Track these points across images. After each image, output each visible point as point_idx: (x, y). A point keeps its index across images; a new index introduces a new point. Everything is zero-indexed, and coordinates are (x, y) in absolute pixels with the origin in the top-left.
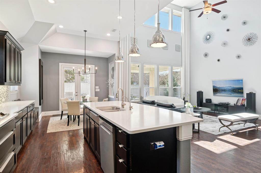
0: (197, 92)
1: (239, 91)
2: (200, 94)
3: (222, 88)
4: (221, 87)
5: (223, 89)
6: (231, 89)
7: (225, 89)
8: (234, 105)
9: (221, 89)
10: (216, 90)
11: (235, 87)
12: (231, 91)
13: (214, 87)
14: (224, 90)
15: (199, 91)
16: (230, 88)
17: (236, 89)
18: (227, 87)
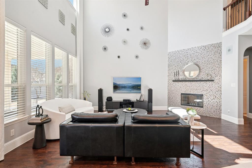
0: (98, 90)
1: (137, 88)
2: (102, 92)
5: (123, 86)
6: (131, 86)
7: (125, 85)
9: (121, 86)
10: (116, 87)
11: (134, 84)
12: (131, 87)
13: (114, 83)
16: (130, 85)
17: (135, 86)
18: (127, 84)
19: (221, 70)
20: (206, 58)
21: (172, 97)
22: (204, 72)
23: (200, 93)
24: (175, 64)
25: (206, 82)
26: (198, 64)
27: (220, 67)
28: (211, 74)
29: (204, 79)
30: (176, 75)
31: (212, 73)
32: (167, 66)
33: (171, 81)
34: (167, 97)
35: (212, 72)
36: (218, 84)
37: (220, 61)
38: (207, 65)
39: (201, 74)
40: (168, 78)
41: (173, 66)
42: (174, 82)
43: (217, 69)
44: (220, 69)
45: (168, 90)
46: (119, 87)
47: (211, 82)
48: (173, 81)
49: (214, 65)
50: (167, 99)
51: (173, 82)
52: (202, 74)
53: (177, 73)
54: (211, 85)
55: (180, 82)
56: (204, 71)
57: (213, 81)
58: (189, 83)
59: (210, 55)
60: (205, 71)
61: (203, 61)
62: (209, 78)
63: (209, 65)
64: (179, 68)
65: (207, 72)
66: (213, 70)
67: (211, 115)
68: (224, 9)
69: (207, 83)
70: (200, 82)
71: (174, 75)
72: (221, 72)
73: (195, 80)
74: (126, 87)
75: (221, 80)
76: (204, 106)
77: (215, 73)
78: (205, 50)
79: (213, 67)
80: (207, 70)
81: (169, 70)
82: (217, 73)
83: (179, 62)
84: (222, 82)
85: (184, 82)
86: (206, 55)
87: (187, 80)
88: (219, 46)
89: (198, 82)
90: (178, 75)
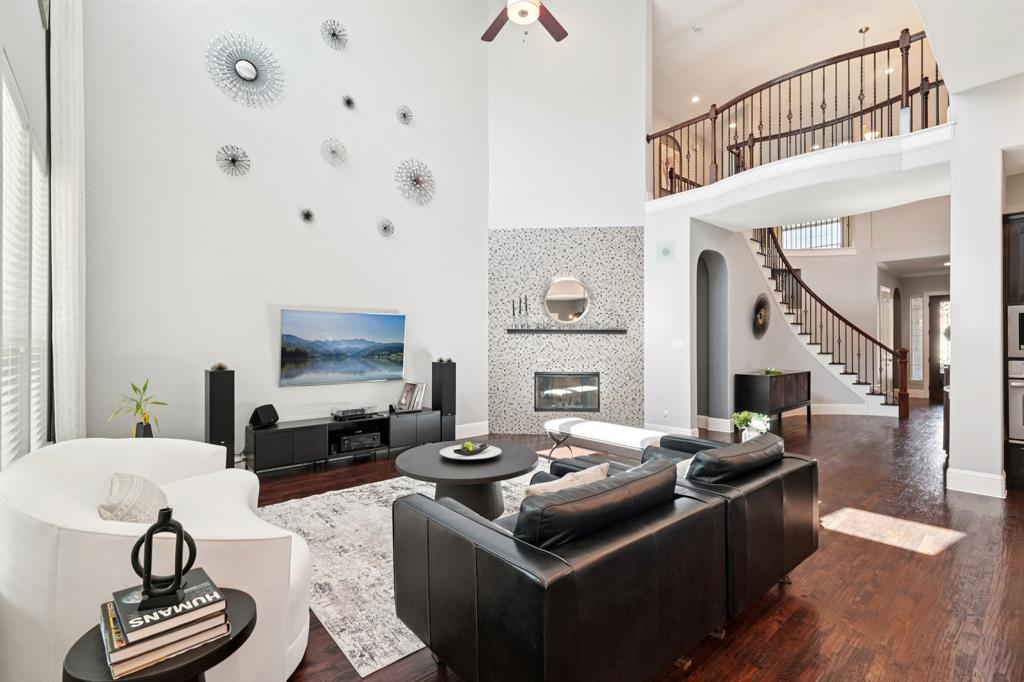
1: (390, 357)
2: (221, 383)
3: (326, 347)
4: (323, 340)
5: (332, 349)
6: (364, 350)
7: (341, 348)
9: (321, 350)
10: (295, 358)
11: (377, 341)
12: (363, 356)
13: (287, 339)
14: (335, 357)
16: (361, 347)
17: (380, 351)
18: (350, 341)
19: (643, 304)
20: (605, 264)
21: (505, 385)
22: (601, 306)
23: (592, 370)
24: (515, 274)
25: (606, 335)
26: (586, 279)
27: (641, 296)
28: (619, 312)
29: (600, 328)
30: (517, 312)
31: (622, 310)
32: (487, 277)
33: (501, 332)
34: (487, 387)
35: (622, 306)
36: (635, 341)
37: (640, 279)
38: (610, 287)
39: (593, 311)
40: (487, 322)
41: (510, 281)
42: (512, 335)
43: (634, 299)
44: (639, 299)
45: (491, 362)
46: (314, 357)
47: (619, 336)
48: (510, 331)
49: (626, 288)
50: (487, 396)
51: (508, 336)
52: (595, 311)
53: (523, 306)
54: (618, 345)
55: (530, 336)
57: (624, 332)
58: (559, 339)
59: (617, 257)
60: (604, 302)
61: (600, 273)
62: (613, 325)
63: (614, 288)
64: (527, 288)
65: (608, 306)
66: (623, 301)
68: (649, 139)
69: (608, 339)
70: (590, 335)
71: (511, 312)
72: (643, 308)
73: (578, 328)
74: (343, 354)
75: (643, 329)
76: (602, 406)
77: (629, 310)
78: (605, 242)
79: (624, 292)
80: (609, 301)
81: (493, 292)
82: (634, 312)
83: (529, 268)
84: (646, 335)
85: (544, 335)
86: (606, 256)
87: (553, 328)
88: (636, 235)
89: (587, 335)
90: (523, 313)
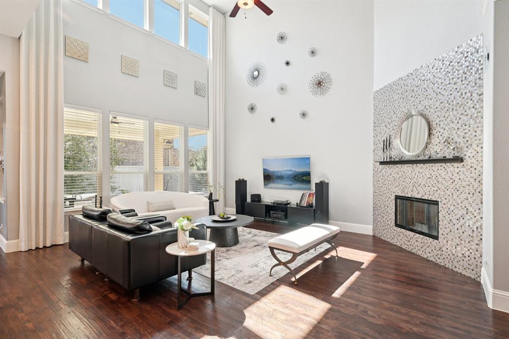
0: (236, 181)
1: (303, 178)
2: (241, 185)
3: (277, 174)
4: (276, 170)
5: (279, 174)
6: (292, 175)
7: (283, 174)
8: (296, 206)
9: (275, 175)
10: (268, 177)
11: (297, 171)
12: (292, 178)
13: (265, 170)
14: (280, 178)
15: (240, 180)
16: (290, 173)
17: (299, 175)
18: (285, 171)
19: (482, 127)
20: (444, 92)
21: (380, 202)
22: (439, 134)
23: (432, 197)
24: (385, 120)
25: (443, 164)
26: (427, 112)
27: (479, 117)
28: (456, 139)
29: (439, 157)
30: (385, 148)
31: (459, 136)
33: (378, 164)
34: (372, 202)
35: (459, 132)
36: (473, 169)
37: (478, 98)
38: (448, 114)
39: (433, 141)
41: (382, 126)
42: (384, 166)
43: (472, 122)
44: (478, 121)
45: (374, 186)
46: (273, 178)
47: (456, 165)
48: (381, 163)
49: (463, 112)
50: (372, 209)
51: (380, 166)
52: (435, 140)
53: (388, 143)
54: (455, 174)
55: (392, 166)
56: (441, 133)
57: (458, 159)
58: (408, 168)
59: (454, 81)
60: (442, 131)
61: (438, 103)
63: (451, 113)
64: (391, 129)
65: (446, 134)
66: (460, 127)
67: (457, 265)
69: (446, 167)
70: (431, 165)
72: (482, 131)
74: (284, 176)
75: (482, 156)
76: (440, 235)
77: (467, 135)
78: (443, 69)
79: (461, 116)
80: (447, 128)
81: (375, 136)
82: (471, 136)
83: (392, 113)
85: (399, 166)
86: (444, 83)
90: (388, 148)
